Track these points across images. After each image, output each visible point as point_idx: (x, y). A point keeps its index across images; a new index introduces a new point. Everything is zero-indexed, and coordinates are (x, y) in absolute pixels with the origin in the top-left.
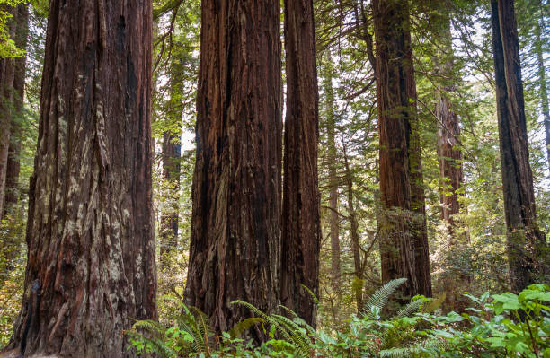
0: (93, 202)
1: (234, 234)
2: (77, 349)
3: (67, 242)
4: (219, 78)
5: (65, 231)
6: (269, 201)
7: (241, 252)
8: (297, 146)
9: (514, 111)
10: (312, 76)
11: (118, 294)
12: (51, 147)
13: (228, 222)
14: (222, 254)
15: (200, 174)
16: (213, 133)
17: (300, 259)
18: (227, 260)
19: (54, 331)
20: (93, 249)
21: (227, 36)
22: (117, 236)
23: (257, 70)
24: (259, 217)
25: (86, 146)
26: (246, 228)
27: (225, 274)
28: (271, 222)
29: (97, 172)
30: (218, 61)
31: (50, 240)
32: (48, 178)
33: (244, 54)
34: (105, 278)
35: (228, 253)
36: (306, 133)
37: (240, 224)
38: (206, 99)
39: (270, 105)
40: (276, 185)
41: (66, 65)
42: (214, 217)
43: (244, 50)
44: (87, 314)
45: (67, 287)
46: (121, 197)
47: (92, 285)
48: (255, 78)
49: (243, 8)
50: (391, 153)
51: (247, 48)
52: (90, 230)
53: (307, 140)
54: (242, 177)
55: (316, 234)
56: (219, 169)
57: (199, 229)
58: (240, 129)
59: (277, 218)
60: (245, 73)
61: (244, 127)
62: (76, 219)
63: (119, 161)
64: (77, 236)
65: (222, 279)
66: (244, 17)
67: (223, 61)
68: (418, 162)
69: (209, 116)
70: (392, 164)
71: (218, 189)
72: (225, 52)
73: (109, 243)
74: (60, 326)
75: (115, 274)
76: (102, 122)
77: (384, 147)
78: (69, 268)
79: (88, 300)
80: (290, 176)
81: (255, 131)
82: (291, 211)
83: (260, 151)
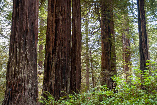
0: (25, 69)
1: (57, 77)
2: (22, 104)
3: (19, 79)
4: (53, 32)
5: (19, 76)
6: (67, 68)
7: (59, 83)
8: (75, 52)
9: (143, 40)
10: (80, 32)
11: (31, 92)
12: (15, 55)
13: (55, 74)
14: (53, 83)
15: (47, 60)
16: (51, 48)
17: (75, 85)
18: (55, 85)
19: (16, 100)
20: (25, 81)
21: (55, 20)
22: (31, 78)
23: (64, 32)
24: (64, 73)
25: (24, 55)
26: (60, 76)
27: (54, 89)
28: (67, 74)
29: (27, 62)
30: (52, 27)
31: (14, 79)
32: (14, 63)
33: (61, 27)
34: (28, 88)
35: (55, 83)
36: (78, 49)
37: (59, 75)
38: (49, 38)
39: (68, 42)
40: (69, 64)
41: (19, 35)
42: (51, 73)
43: (61, 26)
44: (24, 96)
45: (19, 90)
46: (31, 68)
47: (25, 90)
48: (64, 34)
49: (61, 14)
50: (105, 52)
51: (62, 26)
52: (25, 76)
53: (78, 51)
54: (59, 61)
55: (80, 78)
56: (52, 59)
57: (46, 76)
58: (59, 48)
59: (69, 73)
60: (61, 33)
61: (60, 48)
62: (21, 73)
63: (31, 59)
64: (22, 78)
65: (53, 90)
66: (61, 17)
67: (54, 27)
68: (114, 55)
69: (50, 43)
70: (105, 56)
71: (52, 64)
72: (55, 25)
73: (29, 79)
74: (18, 99)
75: (30, 87)
76: (28, 50)
77: (103, 50)
78: (20, 85)
79: (25, 93)
80: (73, 61)
81: (64, 49)
82: (73, 71)
83: (65, 55)
